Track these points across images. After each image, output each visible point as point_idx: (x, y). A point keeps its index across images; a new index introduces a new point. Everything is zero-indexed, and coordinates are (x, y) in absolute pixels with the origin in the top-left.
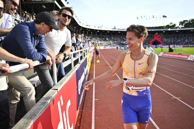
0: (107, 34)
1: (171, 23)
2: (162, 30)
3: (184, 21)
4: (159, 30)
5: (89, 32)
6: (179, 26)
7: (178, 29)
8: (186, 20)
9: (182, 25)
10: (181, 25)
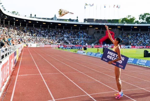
0: (42, 27)
1: (129, 16)
2: (116, 24)
3: (145, 14)
4: (113, 24)
5: (16, 22)
6: (139, 21)
7: (136, 25)
8: (147, 13)
9: (143, 19)
10: (141, 20)
